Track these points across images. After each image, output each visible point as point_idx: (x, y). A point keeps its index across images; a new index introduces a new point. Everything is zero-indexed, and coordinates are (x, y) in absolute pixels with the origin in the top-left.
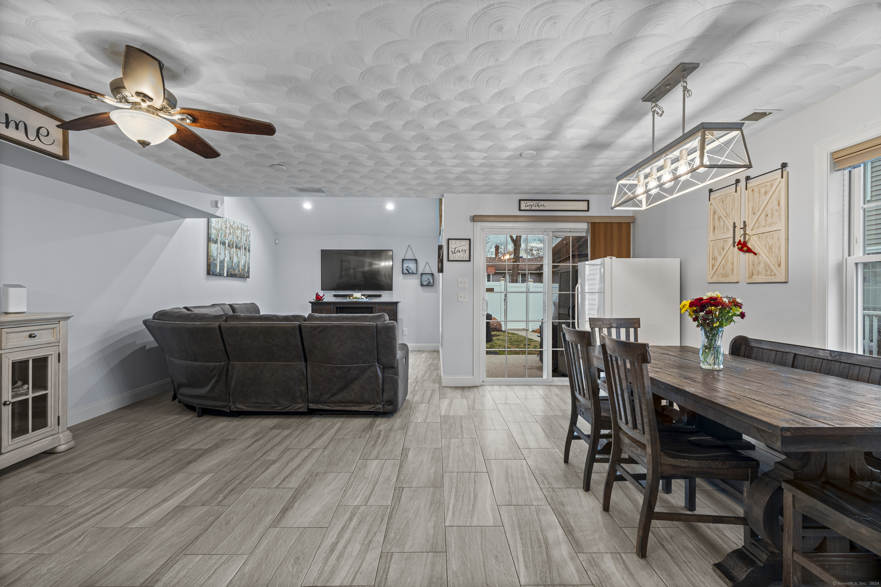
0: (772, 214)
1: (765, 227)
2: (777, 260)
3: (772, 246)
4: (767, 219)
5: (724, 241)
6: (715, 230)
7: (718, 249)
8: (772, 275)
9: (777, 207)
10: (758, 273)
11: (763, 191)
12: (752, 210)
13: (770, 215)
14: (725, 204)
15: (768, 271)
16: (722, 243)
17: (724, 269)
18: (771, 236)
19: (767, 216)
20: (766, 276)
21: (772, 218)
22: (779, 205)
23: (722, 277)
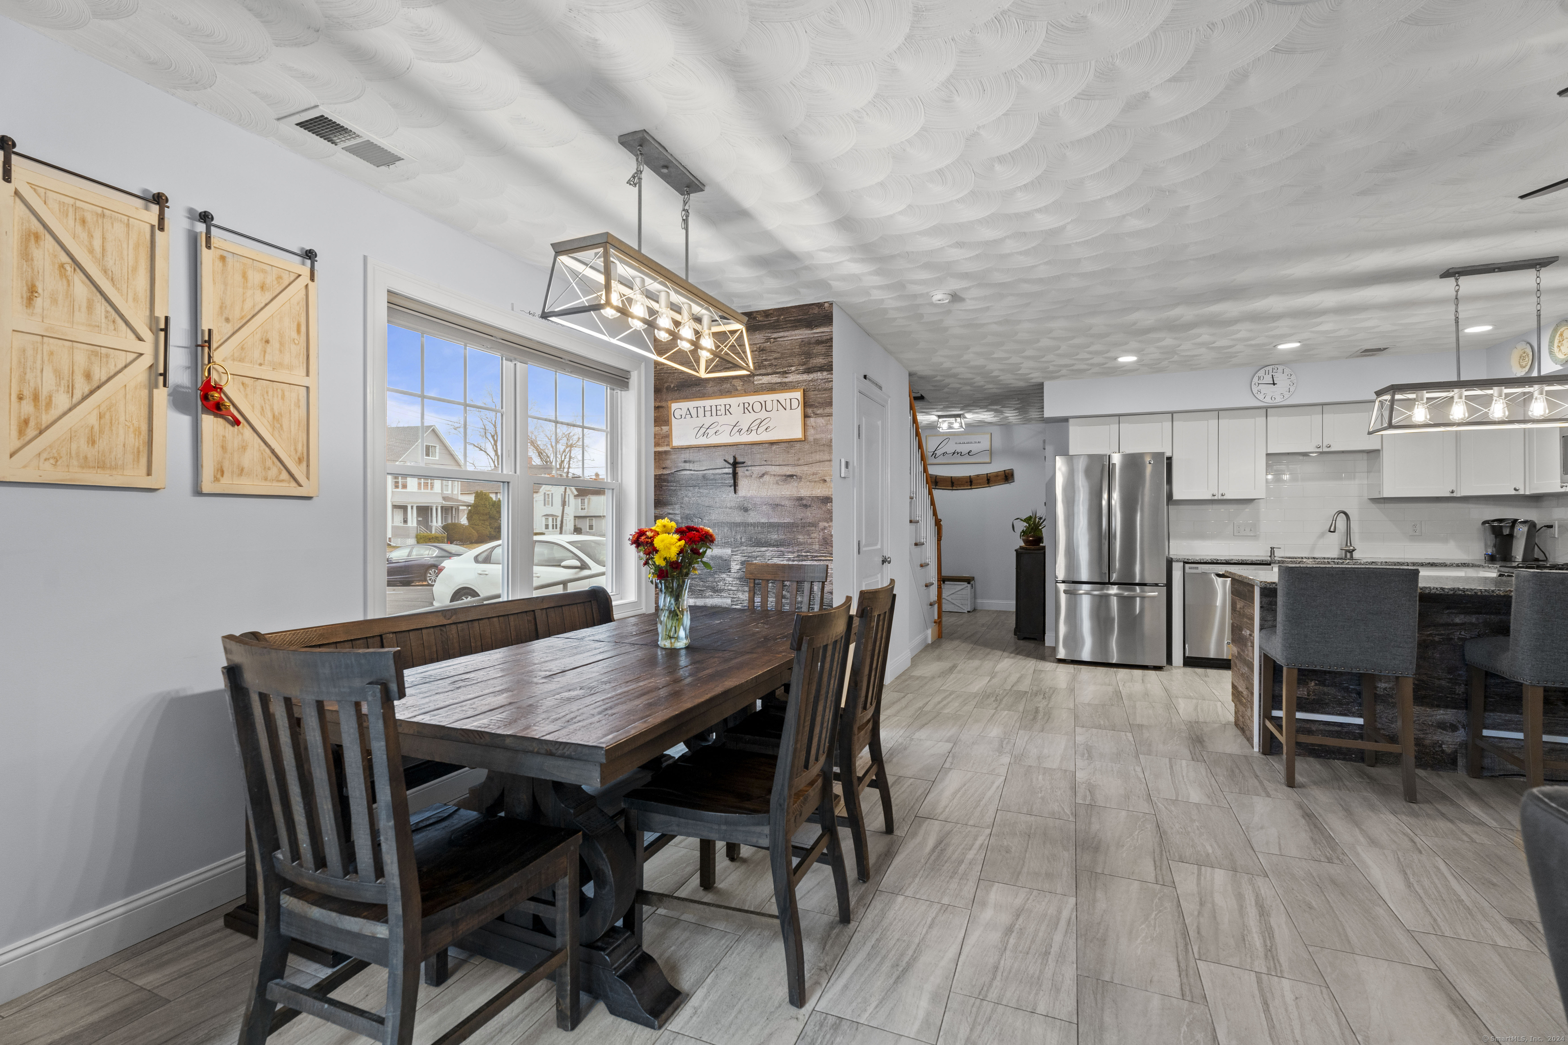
0: (282, 344)
1: (261, 365)
2: (296, 450)
3: (280, 414)
4: (269, 350)
5: (96, 354)
6: (38, 302)
7: (58, 373)
8: (282, 481)
9: (294, 334)
10: (241, 471)
11: (255, 278)
12: (221, 308)
13: (275, 344)
14: (97, 235)
15: (269, 469)
16: (81, 358)
17: (92, 442)
18: (280, 392)
19: (267, 342)
20: (266, 479)
21: (281, 351)
22: (299, 331)
23: (82, 467)
